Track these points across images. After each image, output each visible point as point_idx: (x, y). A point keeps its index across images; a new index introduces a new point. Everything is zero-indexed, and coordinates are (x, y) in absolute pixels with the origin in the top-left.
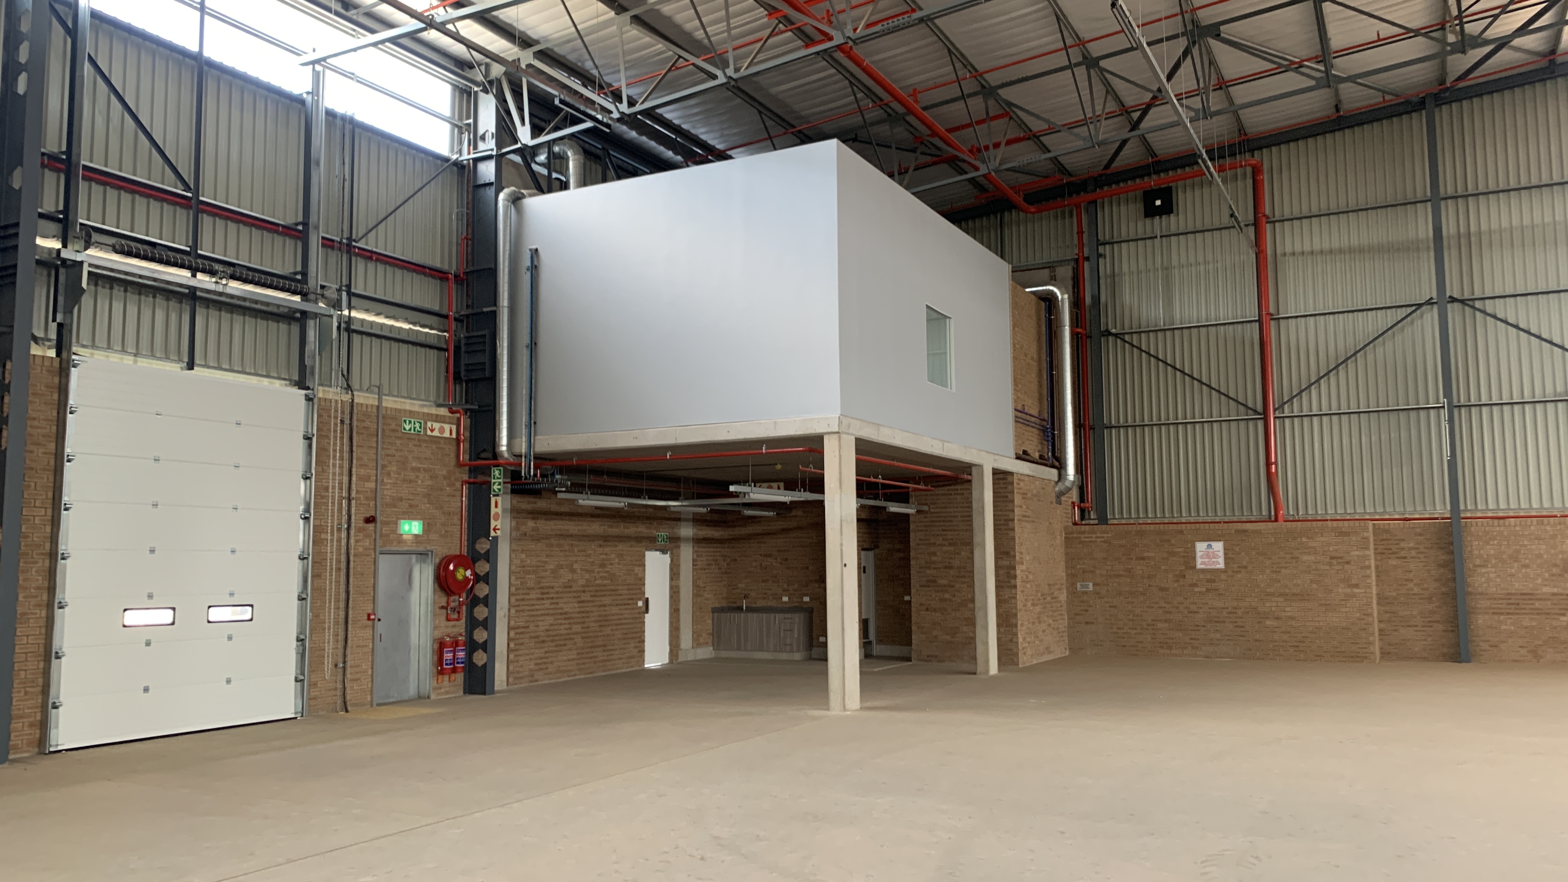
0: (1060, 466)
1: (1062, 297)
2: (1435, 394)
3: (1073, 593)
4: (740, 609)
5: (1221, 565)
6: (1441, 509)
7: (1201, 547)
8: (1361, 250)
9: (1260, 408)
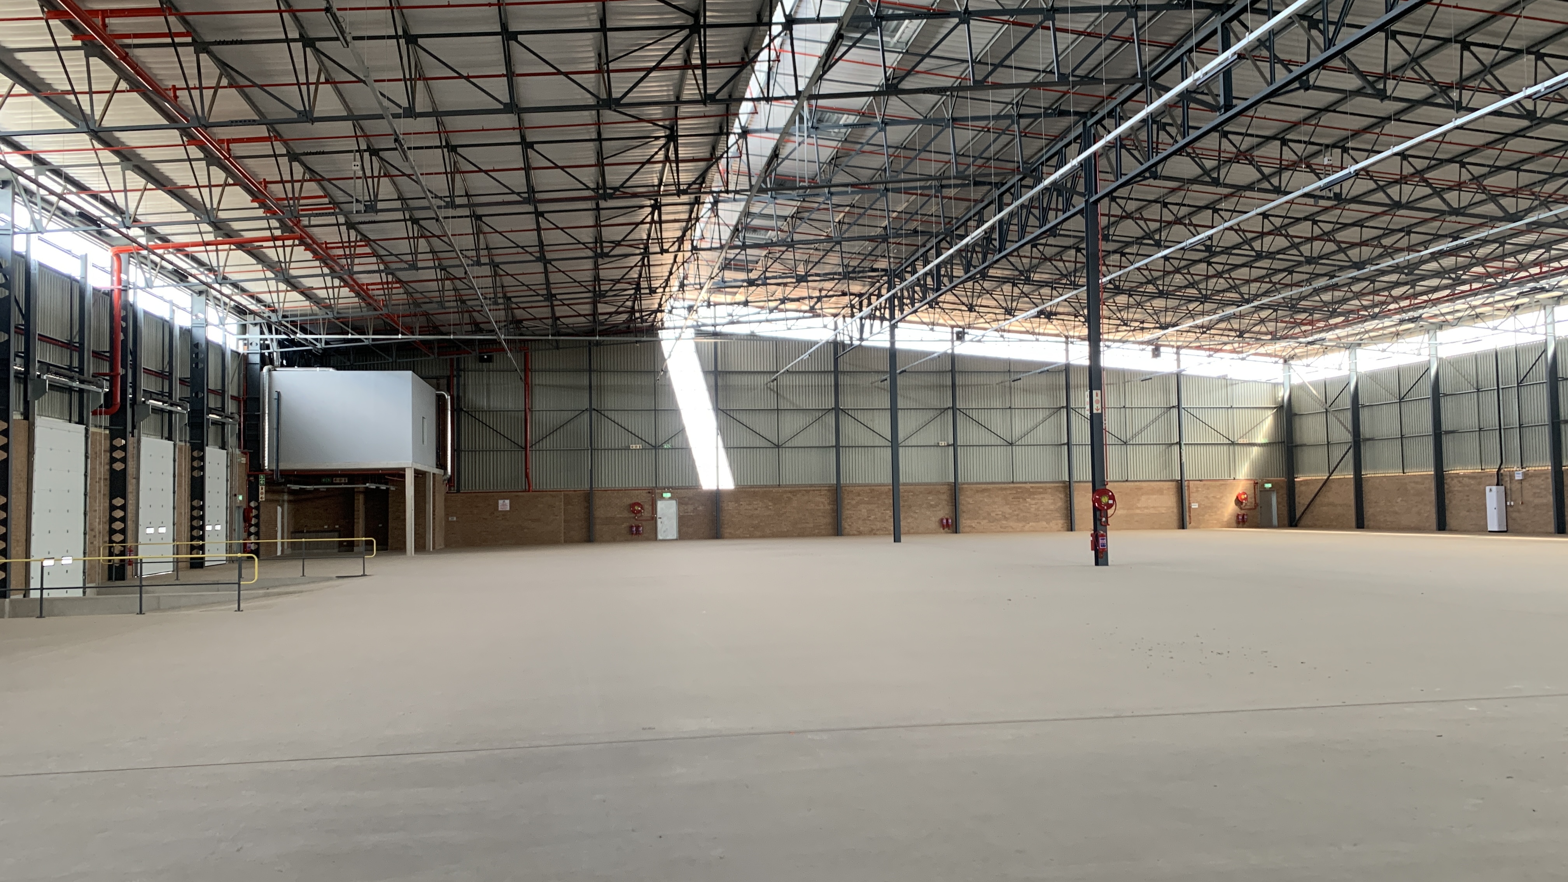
0: (445, 469)
1: (448, 397)
2: (587, 444)
3: (447, 521)
4: (302, 532)
5: (508, 508)
6: (587, 487)
7: (501, 502)
8: (564, 387)
9: (523, 445)
